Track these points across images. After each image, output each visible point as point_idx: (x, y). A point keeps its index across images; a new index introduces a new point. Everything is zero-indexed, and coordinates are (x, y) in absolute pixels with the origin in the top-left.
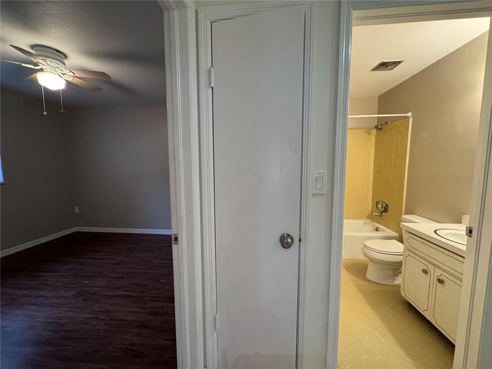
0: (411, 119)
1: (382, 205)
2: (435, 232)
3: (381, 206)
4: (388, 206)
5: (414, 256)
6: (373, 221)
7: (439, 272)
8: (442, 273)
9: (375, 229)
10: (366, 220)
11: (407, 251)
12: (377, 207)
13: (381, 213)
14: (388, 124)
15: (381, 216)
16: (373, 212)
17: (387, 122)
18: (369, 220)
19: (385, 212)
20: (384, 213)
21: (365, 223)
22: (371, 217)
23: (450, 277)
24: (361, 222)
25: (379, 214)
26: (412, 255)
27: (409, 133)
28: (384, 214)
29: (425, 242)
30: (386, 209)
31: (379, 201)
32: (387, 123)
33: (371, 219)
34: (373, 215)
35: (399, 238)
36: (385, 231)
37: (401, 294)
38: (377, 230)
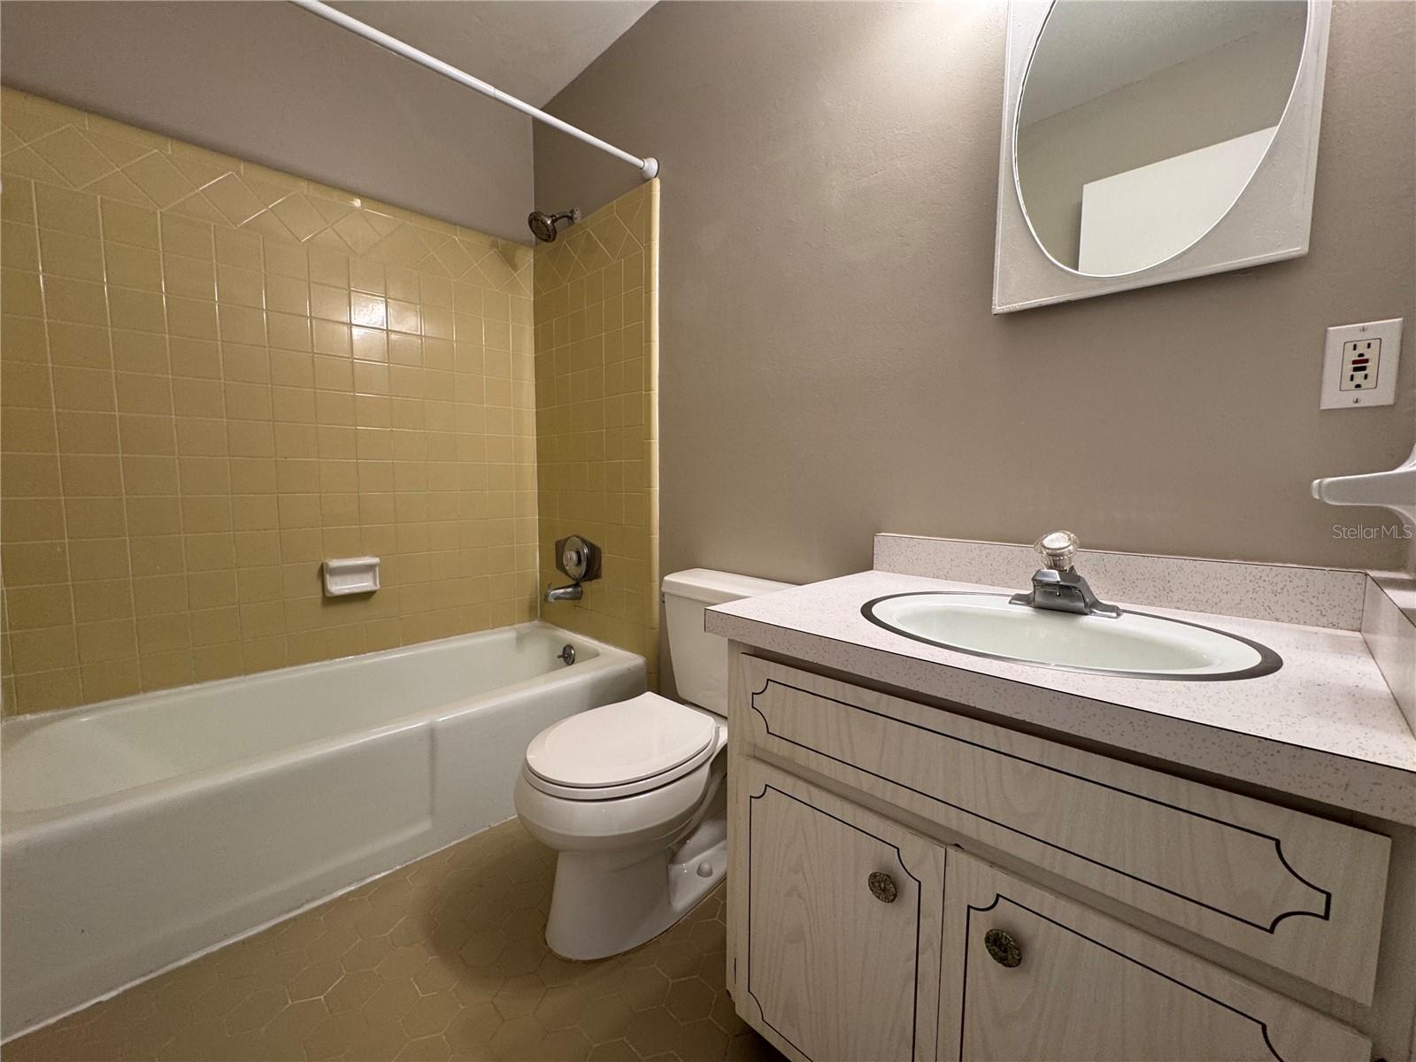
0: (657, 184)
1: (578, 553)
2: (867, 611)
3: (574, 556)
4: (599, 550)
5: (802, 791)
6: (549, 625)
7: (977, 881)
8: (1004, 883)
9: (561, 654)
10: (526, 624)
11: (753, 764)
12: (560, 566)
13: (576, 585)
14: (576, 222)
15: (577, 597)
16: (549, 586)
17: (572, 212)
18: (536, 622)
19: (591, 580)
20: (588, 582)
21: (520, 639)
22: (542, 610)
23: (1069, 913)
24: (506, 635)
25: (570, 590)
26: (787, 784)
27: (653, 242)
28: (586, 586)
29: (869, 698)
30: (592, 567)
31: (566, 540)
32: (571, 218)
33: (543, 618)
34: (551, 599)
35: (649, 673)
36: (597, 655)
37: (741, 1011)
38: (568, 656)
